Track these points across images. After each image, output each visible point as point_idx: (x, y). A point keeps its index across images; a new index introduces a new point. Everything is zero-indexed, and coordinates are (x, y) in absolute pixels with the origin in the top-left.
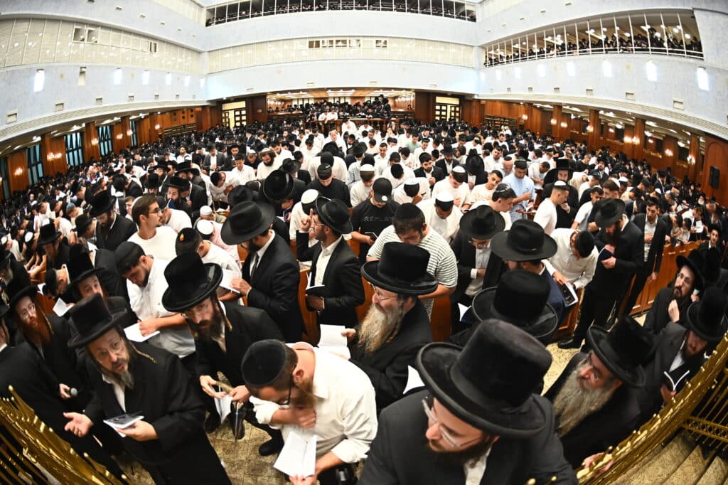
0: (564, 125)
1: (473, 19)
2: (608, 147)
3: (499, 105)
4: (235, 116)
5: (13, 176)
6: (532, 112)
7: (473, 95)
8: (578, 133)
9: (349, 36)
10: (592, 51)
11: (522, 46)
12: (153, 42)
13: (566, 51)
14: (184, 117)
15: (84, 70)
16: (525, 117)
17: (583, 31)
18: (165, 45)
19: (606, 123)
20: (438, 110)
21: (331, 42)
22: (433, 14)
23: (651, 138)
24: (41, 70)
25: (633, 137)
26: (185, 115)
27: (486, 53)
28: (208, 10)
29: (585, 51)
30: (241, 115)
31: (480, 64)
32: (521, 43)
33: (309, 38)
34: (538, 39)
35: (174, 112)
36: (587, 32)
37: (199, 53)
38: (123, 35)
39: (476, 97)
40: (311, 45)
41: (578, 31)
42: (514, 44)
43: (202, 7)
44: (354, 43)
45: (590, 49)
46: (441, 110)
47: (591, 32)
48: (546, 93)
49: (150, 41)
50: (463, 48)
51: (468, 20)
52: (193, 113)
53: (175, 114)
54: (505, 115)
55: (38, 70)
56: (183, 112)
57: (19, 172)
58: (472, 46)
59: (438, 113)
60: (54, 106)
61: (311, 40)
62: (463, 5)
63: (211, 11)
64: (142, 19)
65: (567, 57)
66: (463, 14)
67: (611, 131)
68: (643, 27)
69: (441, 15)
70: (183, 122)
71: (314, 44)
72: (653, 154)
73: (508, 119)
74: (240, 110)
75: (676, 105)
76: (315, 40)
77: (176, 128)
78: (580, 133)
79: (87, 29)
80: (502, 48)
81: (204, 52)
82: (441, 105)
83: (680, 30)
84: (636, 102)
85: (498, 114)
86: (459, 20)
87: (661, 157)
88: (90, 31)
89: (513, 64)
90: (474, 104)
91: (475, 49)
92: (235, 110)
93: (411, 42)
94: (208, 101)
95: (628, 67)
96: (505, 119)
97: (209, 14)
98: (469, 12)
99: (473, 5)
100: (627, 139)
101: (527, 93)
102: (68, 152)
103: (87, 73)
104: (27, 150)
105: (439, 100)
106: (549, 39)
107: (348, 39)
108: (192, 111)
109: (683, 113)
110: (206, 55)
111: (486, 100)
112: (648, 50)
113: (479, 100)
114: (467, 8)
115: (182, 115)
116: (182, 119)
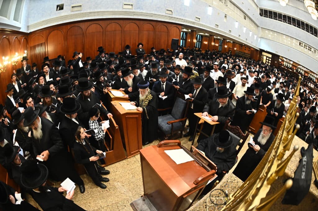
4: (267, 59)
14: (245, 49)
15: (226, 16)
24: (211, 6)
26: (246, 49)
30: (269, 60)
35: (241, 45)
37: (258, 26)
52: (250, 50)
53: (242, 47)
55: (209, 6)
56: (246, 47)
60: (215, 24)
70: (244, 51)
74: (269, 58)
77: (241, 52)
92: (267, 57)
94: (260, 49)
103: (227, 18)
108: (249, 48)
110: (260, 28)
115: (245, 48)
116: (244, 49)
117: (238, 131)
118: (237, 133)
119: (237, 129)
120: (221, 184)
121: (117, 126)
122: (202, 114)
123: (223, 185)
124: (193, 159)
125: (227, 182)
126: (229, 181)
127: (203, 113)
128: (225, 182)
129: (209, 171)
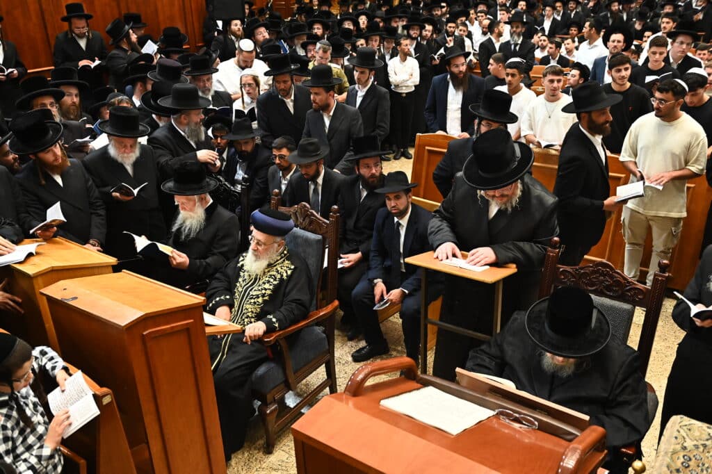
117: (612, 277)
118: (609, 288)
119: (603, 274)
120: (665, 463)
121: (105, 390)
122: (435, 255)
123: (679, 464)
124: (491, 413)
125: (685, 448)
126: (689, 444)
127: (435, 251)
128: (674, 452)
129: (577, 436)
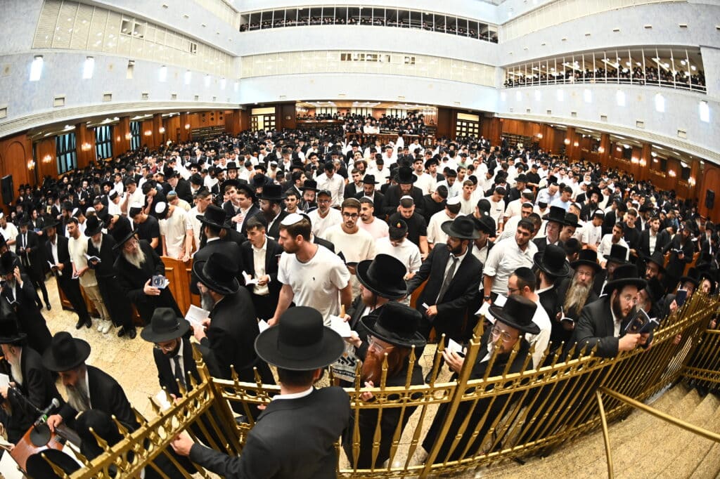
0: (576, 144)
1: (495, 40)
2: (617, 168)
3: (515, 123)
4: (265, 121)
5: (41, 163)
6: (546, 131)
7: (494, 113)
8: (587, 151)
9: (380, 52)
10: (608, 80)
11: (542, 69)
12: (194, 43)
13: (584, 79)
14: (212, 119)
15: (132, 63)
16: (540, 136)
17: (599, 59)
18: (204, 47)
19: (615, 143)
20: (459, 126)
21: (363, 55)
22: (459, 34)
23: (656, 158)
24: (92, 57)
25: (640, 159)
26: (214, 117)
27: (507, 74)
28: (242, 16)
29: (601, 80)
30: (270, 121)
31: (501, 84)
32: (541, 66)
33: (342, 51)
34: (557, 64)
35: (202, 113)
36: (603, 60)
37: (234, 57)
38: (167, 33)
39: (496, 116)
40: (343, 58)
41: (596, 59)
42: (534, 67)
43: (236, 12)
44: (383, 58)
45: (606, 78)
46: (461, 126)
47: (606, 61)
48: (564, 117)
49: (191, 42)
50: (485, 67)
51: (491, 41)
52: (222, 116)
53: (204, 115)
54: (521, 132)
55: (88, 57)
56: (212, 114)
57: (47, 159)
58: (494, 67)
59: (458, 129)
60: (102, 96)
61: (344, 53)
62: (487, 26)
63: (245, 17)
64: (185, 19)
65: (583, 85)
66: (486, 34)
67: (619, 149)
68: (654, 59)
69: (466, 35)
70: (212, 124)
71: (346, 57)
72: (657, 173)
73: (524, 137)
74: (270, 115)
75: (680, 134)
76: (347, 53)
77: (204, 129)
78: (590, 151)
79: (134, 22)
80: (523, 69)
81: (237, 56)
82: (462, 121)
83: (687, 63)
84: (645, 130)
85: (514, 131)
86: (482, 41)
87: (665, 176)
88: (136, 26)
89: (532, 87)
90: (494, 121)
91: (496, 69)
92: (265, 115)
93: (436, 60)
94: (241, 105)
95: (640, 98)
96: (520, 136)
97: (243, 19)
98: (492, 33)
99: (496, 26)
100: (634, 160)
101: (546, 115)
102: (97, 144)
103: (135, 67)
104: (56, 138)
105: (460, 116)
106: (567, 64)
107: (378, 54)
108: (221, 113)
109: (686, 141)
111: (504, 119)
112: (658, 83)
113: (499, 119)
114: (490, 29)
115: (211, 117)
116: (210, 121)
